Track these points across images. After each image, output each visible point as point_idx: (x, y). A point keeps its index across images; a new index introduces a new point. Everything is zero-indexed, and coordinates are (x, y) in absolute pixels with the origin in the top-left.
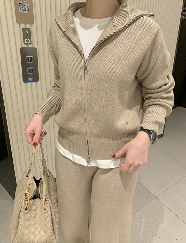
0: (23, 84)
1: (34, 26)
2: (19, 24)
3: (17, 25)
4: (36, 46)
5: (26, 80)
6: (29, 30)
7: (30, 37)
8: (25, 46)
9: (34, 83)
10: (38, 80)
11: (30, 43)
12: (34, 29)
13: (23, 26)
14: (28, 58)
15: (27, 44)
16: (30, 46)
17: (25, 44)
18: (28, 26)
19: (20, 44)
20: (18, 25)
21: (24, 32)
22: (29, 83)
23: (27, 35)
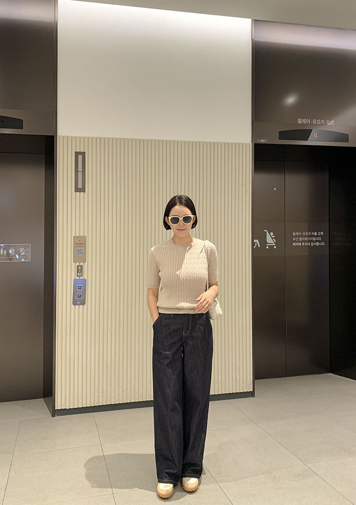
0: (73, 306)
1: (86, 264)
2: (75, 263)
4: (85, 278)
5: (75, 303)
6: (82, 266)
7: (82, 272)
8: (77, 278)
9: (81, 306)
10: (85, 304)
11: (82, 276)
12: (85, 266)
13: (78, 264)
14: (79, 287)
15: (79, 276)
16: (81, 278)
17: (77, 276)
18: (82, 264)
19: (74, 275)
20: (74, 263)
21: (78, 268)
22: (77, 306)
23: (80, 270)
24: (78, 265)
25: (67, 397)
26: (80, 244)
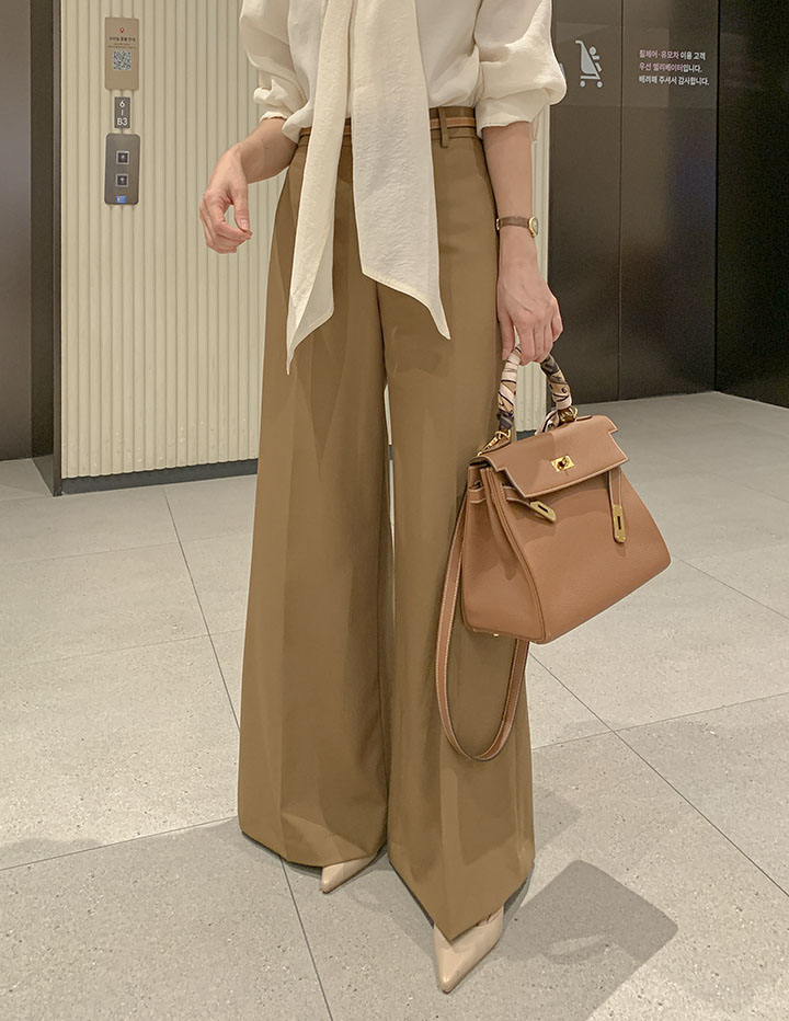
0: (105, 206)
1: (138, 94)
2: (111, 90)
3: (105, 92)
4: (138, 132)
5: (110, 200)
6: (127, 100)
7: (127, 115)
8: (117, 131)
9: (127, 208)
10: (137, 203)
11: (128, 126)
12: (137, 100)
13: (117, 93)
14: (120, 155)
15: (122, 127)
16: (127, 131)
17: (116, 126)
18: (127, 94)
19: (108, 127)
20: (107, 92)
21: (117, 104)
22: (117, 207)
23: (122, 110)
24: (119, 96)
25: (94, 447)
26: (122, 40)
